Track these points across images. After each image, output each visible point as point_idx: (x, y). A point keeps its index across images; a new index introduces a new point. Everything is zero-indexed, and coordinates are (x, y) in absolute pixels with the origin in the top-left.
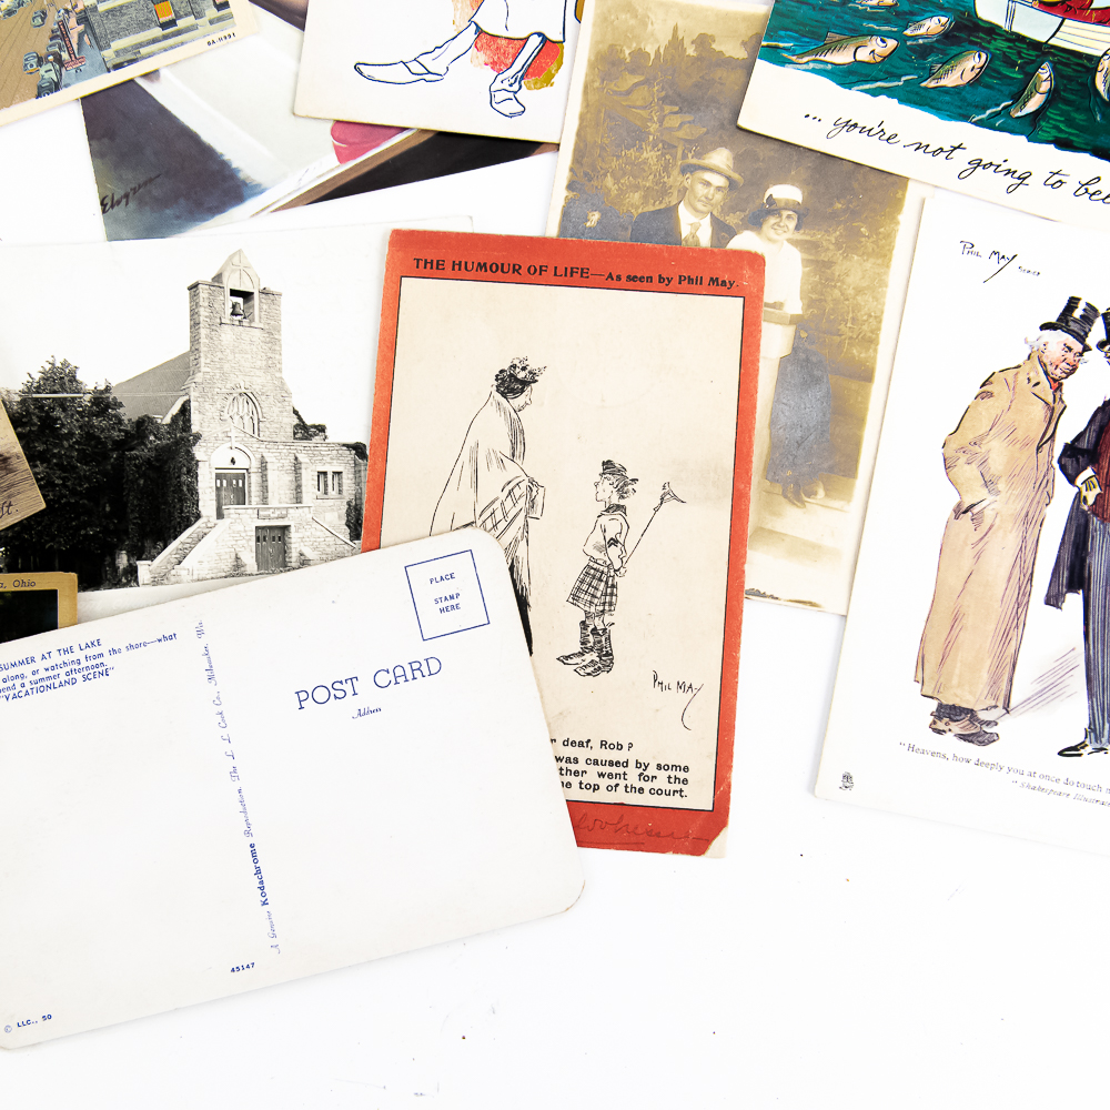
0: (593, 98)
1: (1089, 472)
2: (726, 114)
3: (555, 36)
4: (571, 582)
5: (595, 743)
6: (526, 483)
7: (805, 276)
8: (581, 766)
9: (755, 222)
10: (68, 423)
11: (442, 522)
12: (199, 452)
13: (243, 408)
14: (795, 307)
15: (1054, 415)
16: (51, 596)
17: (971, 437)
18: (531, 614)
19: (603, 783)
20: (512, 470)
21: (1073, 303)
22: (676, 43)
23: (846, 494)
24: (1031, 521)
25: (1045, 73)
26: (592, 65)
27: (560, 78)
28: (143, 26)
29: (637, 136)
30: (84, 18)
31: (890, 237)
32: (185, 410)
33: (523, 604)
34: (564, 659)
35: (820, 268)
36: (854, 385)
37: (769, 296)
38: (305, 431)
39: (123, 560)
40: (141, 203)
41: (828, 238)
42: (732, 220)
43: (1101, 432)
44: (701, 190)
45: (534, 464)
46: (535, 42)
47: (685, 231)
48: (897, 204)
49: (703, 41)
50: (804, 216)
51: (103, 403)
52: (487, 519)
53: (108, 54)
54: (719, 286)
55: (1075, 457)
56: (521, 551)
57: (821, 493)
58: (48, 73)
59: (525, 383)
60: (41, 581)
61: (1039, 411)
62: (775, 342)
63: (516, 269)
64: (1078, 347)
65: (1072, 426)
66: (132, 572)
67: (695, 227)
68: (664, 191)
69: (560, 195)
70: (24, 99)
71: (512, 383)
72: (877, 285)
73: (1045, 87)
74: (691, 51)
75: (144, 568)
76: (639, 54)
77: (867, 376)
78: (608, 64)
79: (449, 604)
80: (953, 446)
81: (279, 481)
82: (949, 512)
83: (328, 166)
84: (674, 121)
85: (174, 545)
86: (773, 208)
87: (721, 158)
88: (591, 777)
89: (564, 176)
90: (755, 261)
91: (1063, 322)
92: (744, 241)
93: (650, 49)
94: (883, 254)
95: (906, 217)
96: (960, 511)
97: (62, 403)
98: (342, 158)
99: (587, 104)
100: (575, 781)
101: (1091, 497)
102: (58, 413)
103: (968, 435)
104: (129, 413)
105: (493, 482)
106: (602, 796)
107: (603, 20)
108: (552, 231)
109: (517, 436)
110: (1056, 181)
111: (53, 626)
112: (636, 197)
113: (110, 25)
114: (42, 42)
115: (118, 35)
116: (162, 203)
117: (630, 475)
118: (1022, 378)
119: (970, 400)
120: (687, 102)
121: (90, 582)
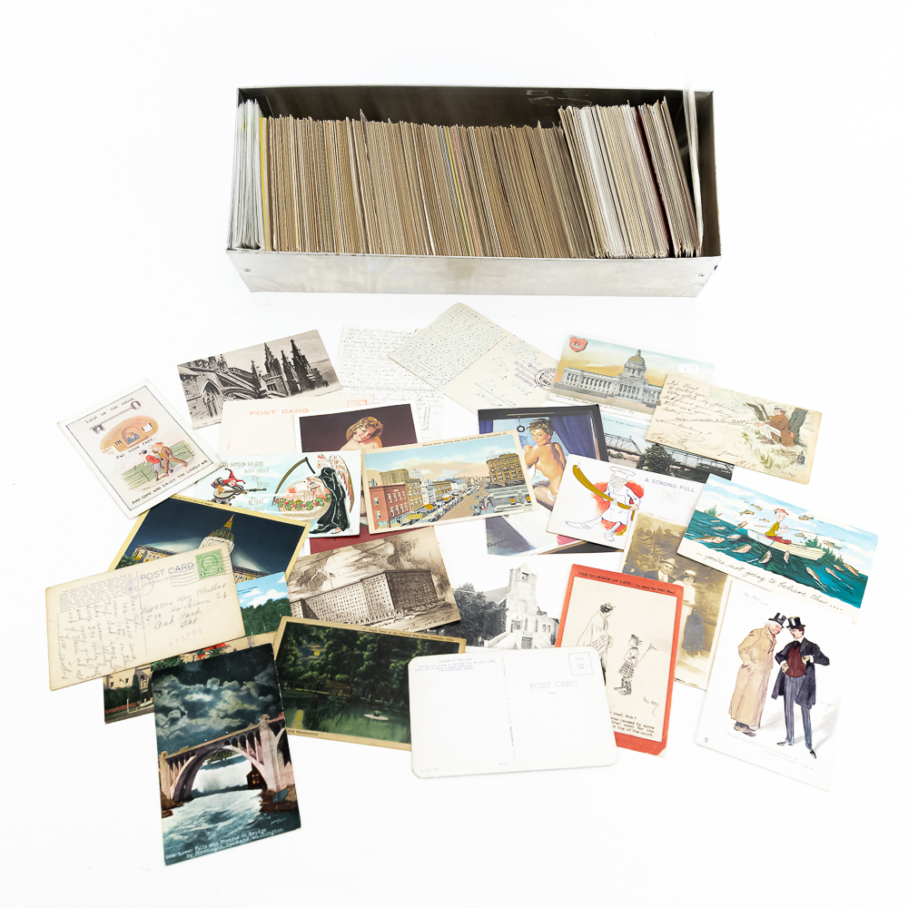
0: (635, 540)
1: (785, 662)
2: (674, 550)
3: (624, 523)
4: (620, 667)
5: (624, 715)
6: (607, 637)
7: (696, 595)
8: (619, 722)
9: (681, 578)
10: (469, 600)
11: (581, 643)
12: (507, 613)
13: (523, 604)
14: (693, 602)
15: (773, 644)
16: (458, 644)
17: (747, 646)
18: (606, 674)
19: (626, 728)
20: (603, 633)
21: (778, 614)
22: (660, 530)
23: (708, 657)
24: (766, 673)
25: (769, 553)
26: (635, 532)
27: (625, 534)
28: (506, 504)
29: (647, 552)
30: (489, 499)
31: (722, 589)
32: (505, 602)
33: (604, 670)
34: (616, 689)
35: (700, 593)
36: (710, 626)
37: (685, 598)
38: (540, 613)
39: (480, 639)
40: (499, 546)
41: (703, 586)
42: (674, 577)
43: (788, 651)
44: (665, 568)
45: (610, 631)
46: (618, 524)
47: (660, 578)
48: (725, 580)
49: (667, 531)
50: (696, 579)
51: (480, 596)
52: (594, 644)
53: (495, 509)
54: (670, 593)
55: (780, 657)
56: (604, 655)
57: (699, 654)
58: (477, 511)
59: (609, 610)
60: (455, 640)
61: (769, 643)
62: (686, 611)
63: (609, 579)
64: (780, 626)
65: (779, 647)
66: (482, 643)
67: (663, 577)
68: (654, 567)
69: (624, 563)
70: (470, 515)
71: (605, 609)
72: (718, 600)
73: (769, 557)
74: (664, 533)
75: (486, 642)
76: (649, 532)
77: (714, 624)
78: (639, 532)
79: (581, 666)
80: (742, 647)
81: (531, 626)
82: (740, 666)
83: (555, 545)
84: (659, 549)
85: (496, 638)
86: (687, 576)
87: (672, 561)
88: (622, 725)
89: (625, 558)
90: (681, 588)
91: (776, 619)
92: (678, 583)
93: (652, 531)
94: (720, 592)
95: (727, 584)
96: (743, 666)
97: (468, 594)
98: (559, 544)
99: (633, 541)
100: (617, 726)
101: (786, 669)
102: (466, 596)
103: (746, 645)
104: (488, 600)
105: (597, 635)
106: (625, 732)
107: (639, 521)
108: (621, 571)
109: (605, 625)
110: (773, 581)
111: (457, 652)
112: (646, 567)
113: (497, 502)
114: (477, 504)
115: (498, 504)
116: (506, 547)
117: (640, 639)
118: (763, 632)
119: (746, 636)
120: (662, 545)
121: (469, 643)
